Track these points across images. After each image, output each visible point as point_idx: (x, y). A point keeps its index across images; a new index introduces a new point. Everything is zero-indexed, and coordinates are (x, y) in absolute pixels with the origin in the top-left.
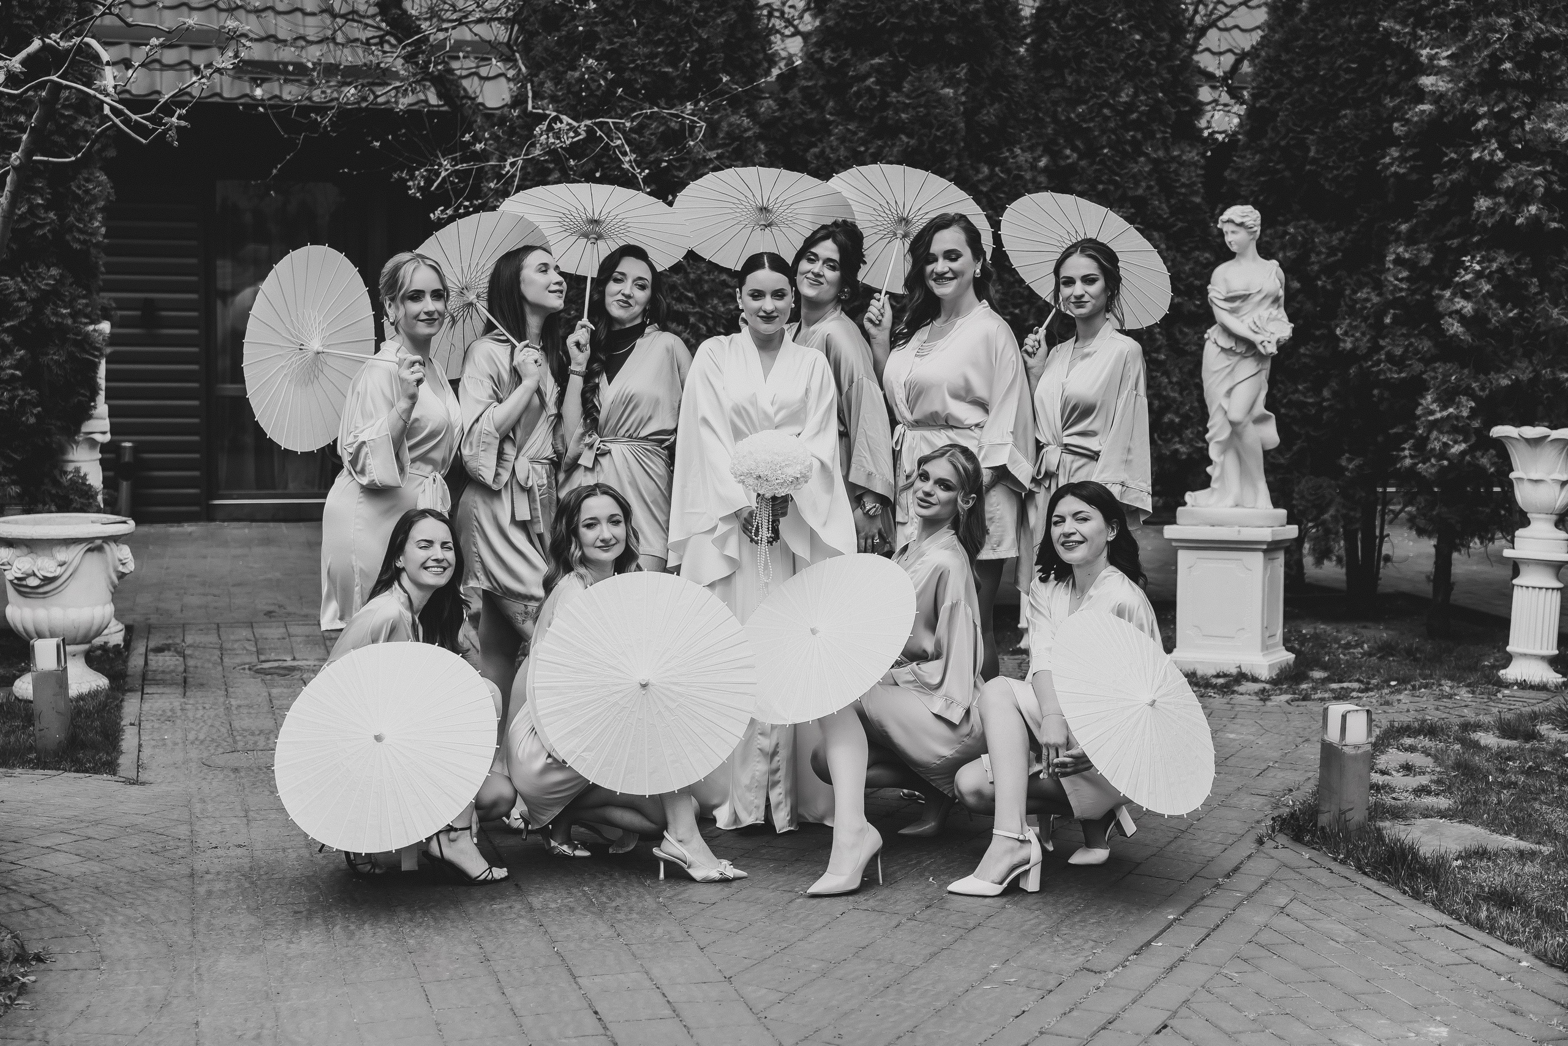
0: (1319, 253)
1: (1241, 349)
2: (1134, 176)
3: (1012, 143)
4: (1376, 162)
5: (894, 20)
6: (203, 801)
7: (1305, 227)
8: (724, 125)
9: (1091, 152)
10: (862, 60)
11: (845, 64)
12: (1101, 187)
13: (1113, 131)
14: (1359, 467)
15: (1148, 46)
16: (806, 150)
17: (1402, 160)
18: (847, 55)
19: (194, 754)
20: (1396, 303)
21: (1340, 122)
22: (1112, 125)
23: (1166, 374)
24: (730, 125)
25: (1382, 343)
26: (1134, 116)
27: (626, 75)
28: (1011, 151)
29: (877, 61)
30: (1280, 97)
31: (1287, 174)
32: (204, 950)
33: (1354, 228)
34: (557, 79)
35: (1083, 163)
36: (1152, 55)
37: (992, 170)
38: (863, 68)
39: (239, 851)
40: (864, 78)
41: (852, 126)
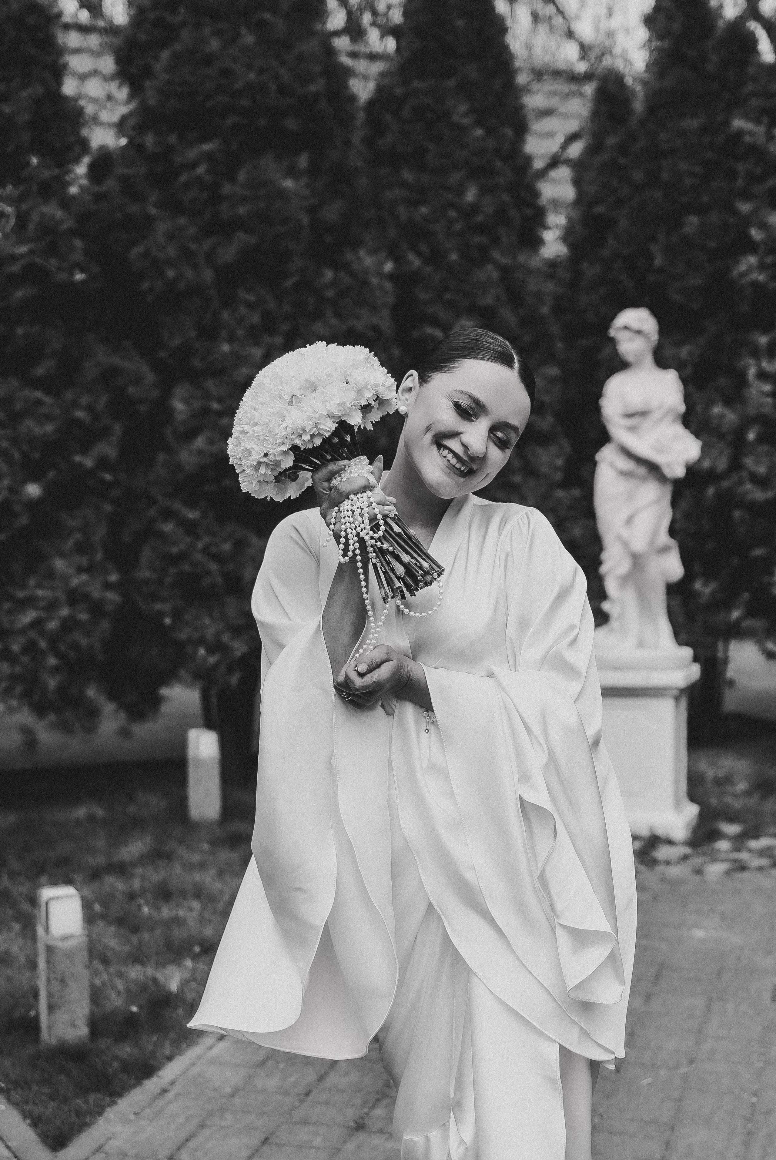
1: (642, 471)
2: (481, 284)
4: (727, 270)
5: (225, 100)
8: (35, 216)
9: (436, 258)
10: (190, 144)
11: (170, 149)
13: (459, 235)
17: (762, 267)
20: (760, 419)
22: (457, 227)
24: (42, 216)
25: (742, 461)
26: (479, 219)
28: (355, 253)
29: (207, 147)
30: (619, 204)
35: (428, 269)
36: (495, 153)
37: (336, 274)
38: (193, 154)
40: (193, 165)
41: (182, 221)
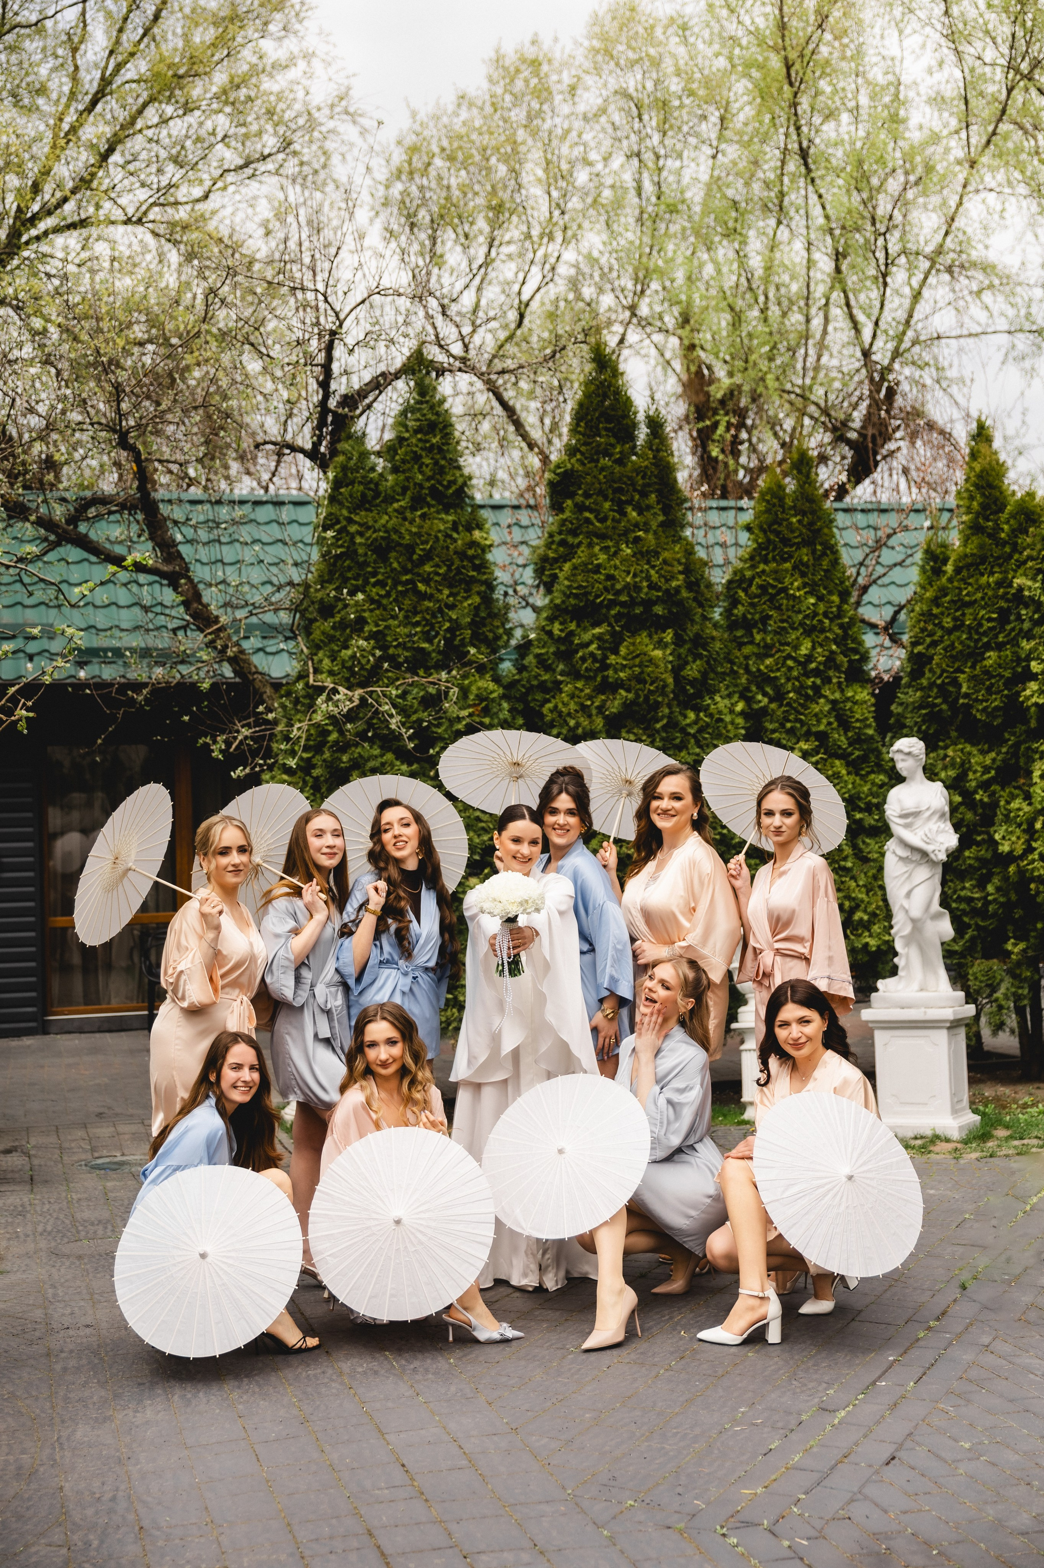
0: (975, 772)
1: (917, 857)
2: (816, 715)
3: (712, 692)
4: (1018, 694)
5: (610, 597)
6: (53, 1286)
7: (962, 750)
8: (474, 688)
9: (779, 697)
10: (585, 629)
11: (571, 634)
12: (789, 725)
13: (797, 679)
14: (1024, 951)
15: (822, 608)
16: (542, 706)
18: (573, 626)
19: (43, 1244)
21: (986, 663)
22: (795, 673)
23: (853, 878)
24: (479, 689)
25: (1034, 845)
26: (813, 665)
27: (391, 651)
28: (712, 698)
29: (597, 630)
30: (934, 644)
31: (944, 707)
32: (63, 1422)
33: (1004, 750)
34: (333, 658)
35: (773, 706)
36: (825, 615)
37: (697, 716)
38: (587, 637)
39: (88, 1331)
40: (587, 645)
41: (579, 685)
